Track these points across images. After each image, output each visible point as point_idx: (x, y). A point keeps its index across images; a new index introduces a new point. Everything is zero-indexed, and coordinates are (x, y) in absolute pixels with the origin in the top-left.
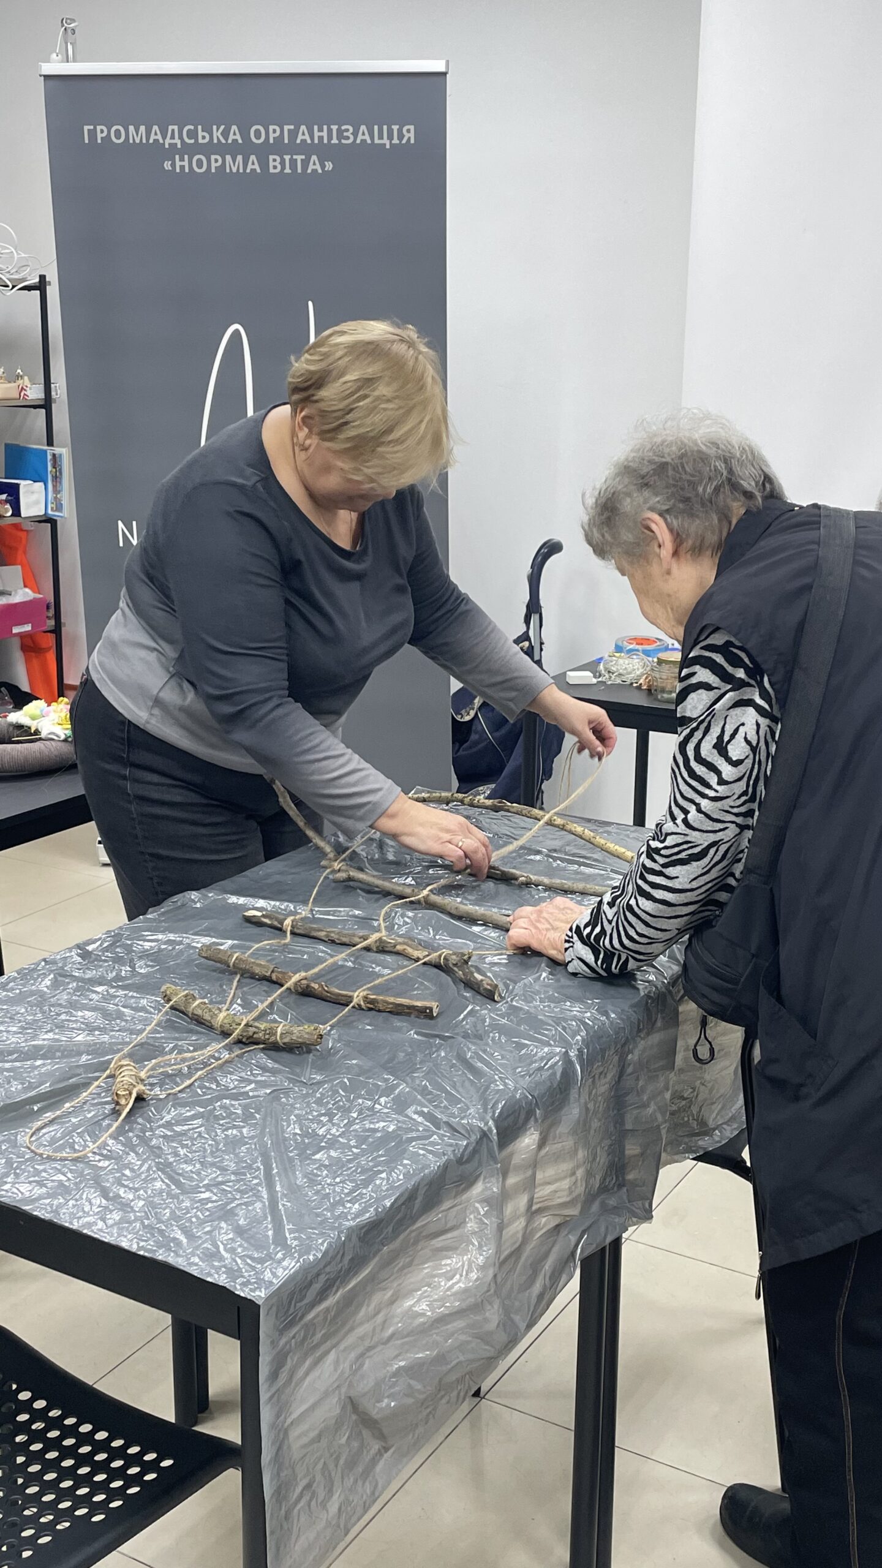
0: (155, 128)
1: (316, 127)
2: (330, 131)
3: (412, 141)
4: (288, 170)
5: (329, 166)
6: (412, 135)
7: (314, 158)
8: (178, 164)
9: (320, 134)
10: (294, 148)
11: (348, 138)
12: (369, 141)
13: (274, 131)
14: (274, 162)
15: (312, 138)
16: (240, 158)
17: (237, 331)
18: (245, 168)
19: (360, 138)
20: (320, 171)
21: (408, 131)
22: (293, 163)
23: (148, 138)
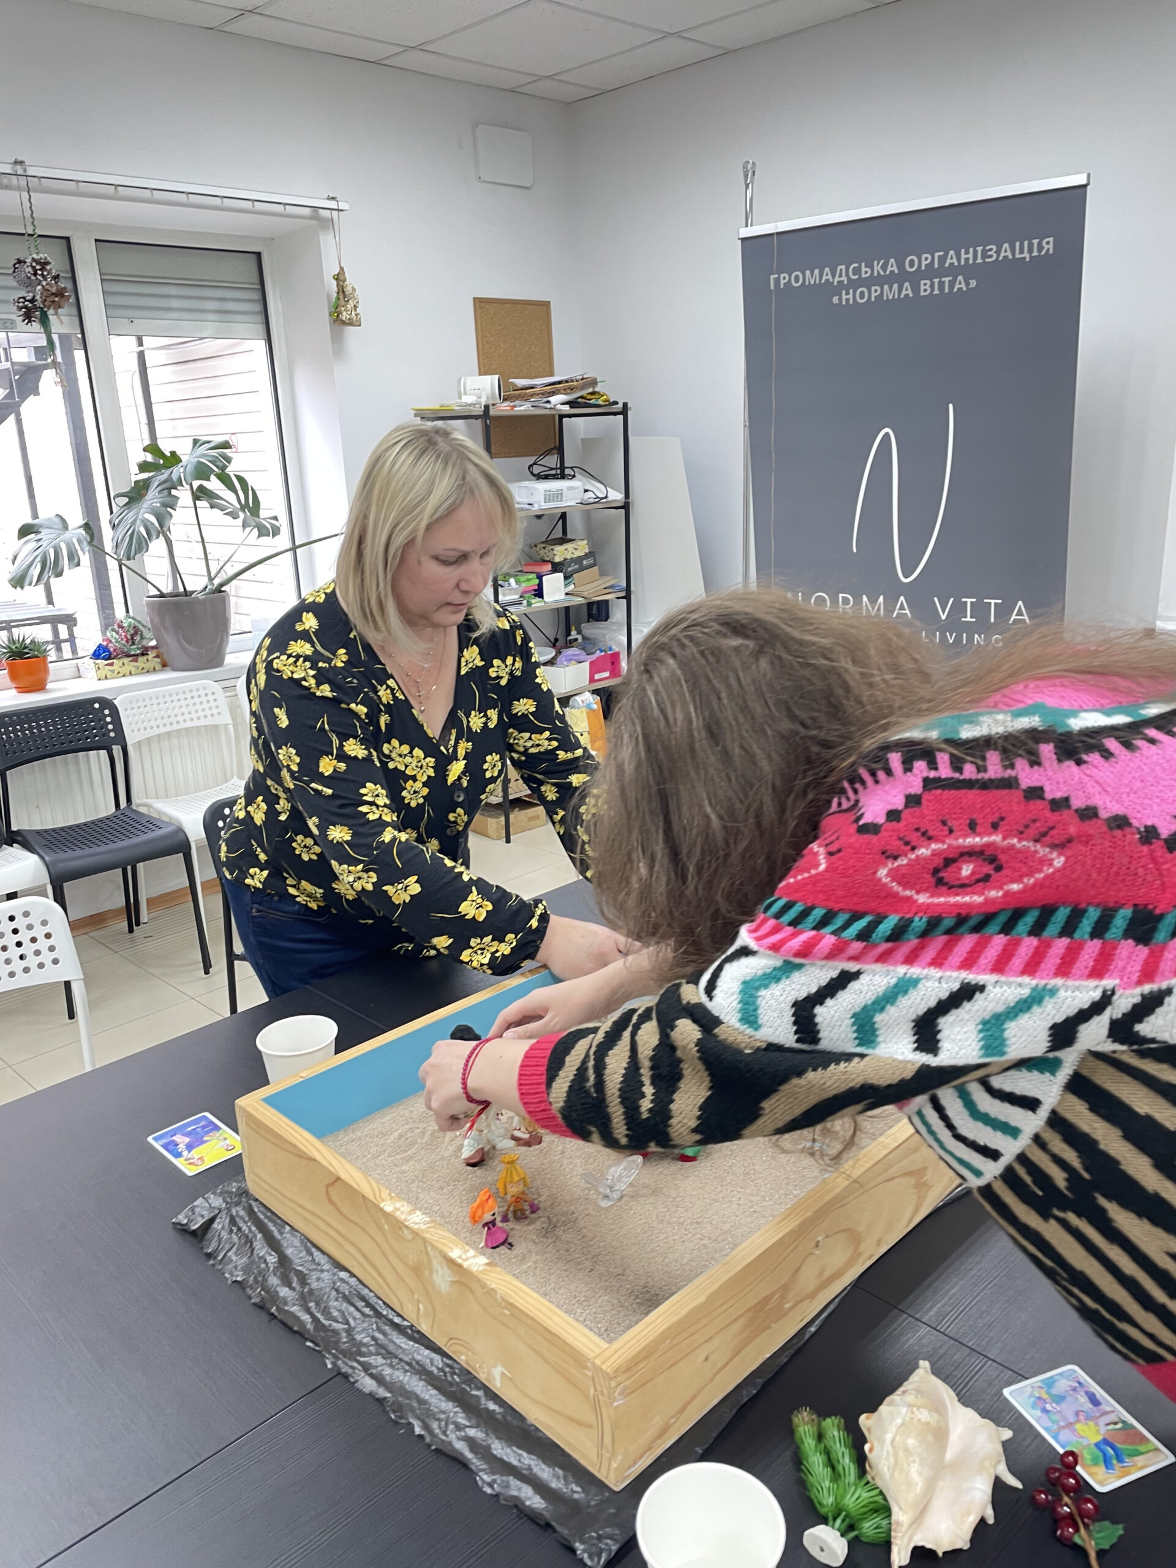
0: (827, 269)
1: (963, 251)
2: (975, 252)
3: (1052, 252)
6: (1052, 247)
7: (960, 278)
8: (844, 298)
9: (967, 256)
10: (942, 272)
11: (991, 256)
12: (1010, 257)
14: (925, 287)
16: (896, 286)
17: (887, 434)
18: (900, 293)
19: (1003, 254)
20: (965, 289)
21: (1048, 243)
22: (942, 284)
23: (821, 279)
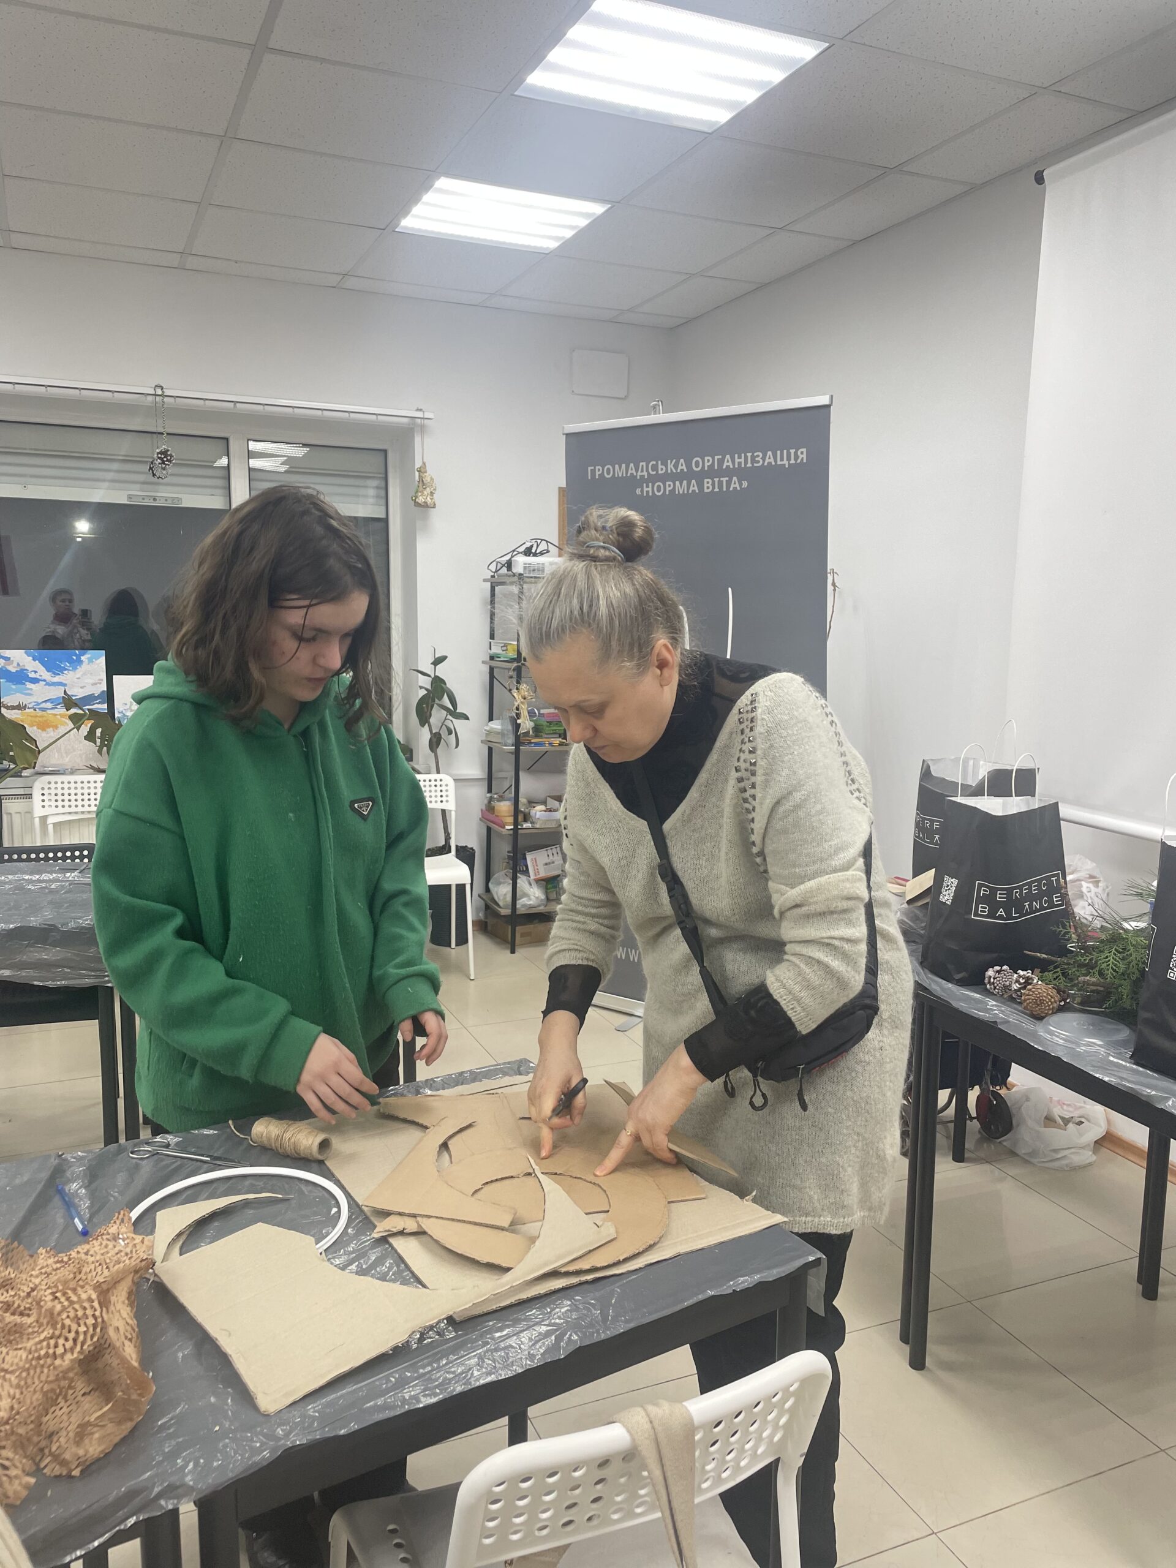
1: (736, 456)
2: (746, 458)
3: (805, 461)
4: (717, 489)
5: (745, 482)
6: (804, 456)
7: (735, 479)
8: (645, 490)
9: (740, 461)
10: (721, 472)
11: (759, 462)
12: (773, 463)
13: (708, 461)
14: (708, 484)
15: (734, 463)
16: (685, 482)
18: (689, 487)
19: (767, 460)
20: (738, 488)
21: (802, 453)
22: (721, 483)
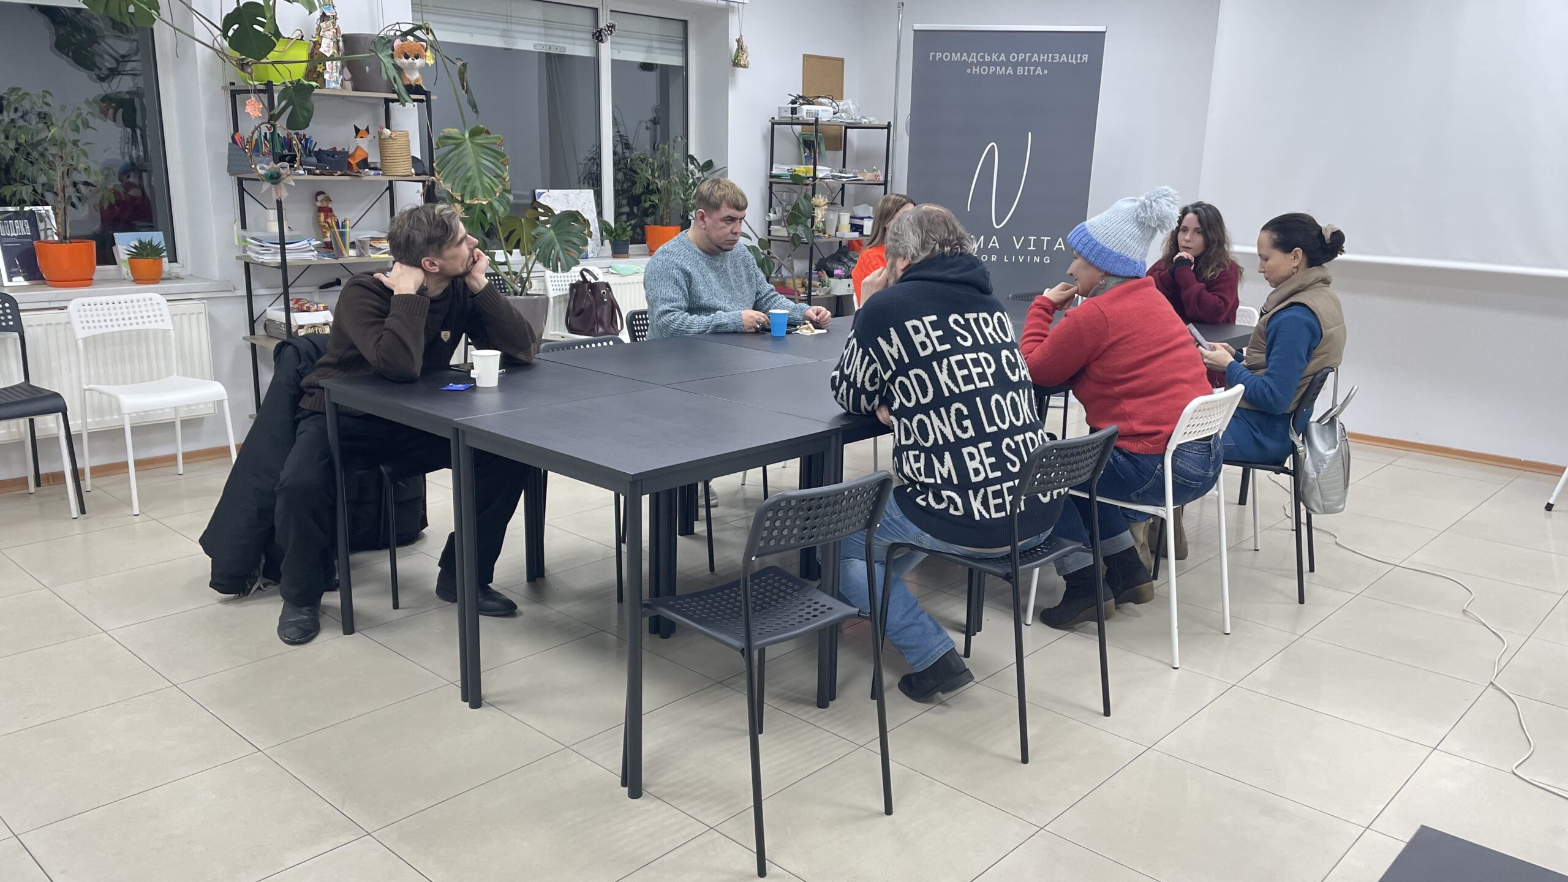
0: (965, 54)
2: (1048, 57)
4: (1026, 73)
5: (1046, 72)
6: (1086, 59)
7: (1039, 68)
8: (974, 70)
13: (1022, 56)
14: (1020, 70)
15: (1039, 59)
16: (1004, 68)
17: (993, 146)
18: (1006, 72)
19: (1062, 59)
21: (1085, 57)
22: (1029, 70)
23: (961, 58)
